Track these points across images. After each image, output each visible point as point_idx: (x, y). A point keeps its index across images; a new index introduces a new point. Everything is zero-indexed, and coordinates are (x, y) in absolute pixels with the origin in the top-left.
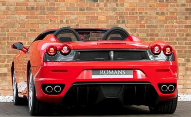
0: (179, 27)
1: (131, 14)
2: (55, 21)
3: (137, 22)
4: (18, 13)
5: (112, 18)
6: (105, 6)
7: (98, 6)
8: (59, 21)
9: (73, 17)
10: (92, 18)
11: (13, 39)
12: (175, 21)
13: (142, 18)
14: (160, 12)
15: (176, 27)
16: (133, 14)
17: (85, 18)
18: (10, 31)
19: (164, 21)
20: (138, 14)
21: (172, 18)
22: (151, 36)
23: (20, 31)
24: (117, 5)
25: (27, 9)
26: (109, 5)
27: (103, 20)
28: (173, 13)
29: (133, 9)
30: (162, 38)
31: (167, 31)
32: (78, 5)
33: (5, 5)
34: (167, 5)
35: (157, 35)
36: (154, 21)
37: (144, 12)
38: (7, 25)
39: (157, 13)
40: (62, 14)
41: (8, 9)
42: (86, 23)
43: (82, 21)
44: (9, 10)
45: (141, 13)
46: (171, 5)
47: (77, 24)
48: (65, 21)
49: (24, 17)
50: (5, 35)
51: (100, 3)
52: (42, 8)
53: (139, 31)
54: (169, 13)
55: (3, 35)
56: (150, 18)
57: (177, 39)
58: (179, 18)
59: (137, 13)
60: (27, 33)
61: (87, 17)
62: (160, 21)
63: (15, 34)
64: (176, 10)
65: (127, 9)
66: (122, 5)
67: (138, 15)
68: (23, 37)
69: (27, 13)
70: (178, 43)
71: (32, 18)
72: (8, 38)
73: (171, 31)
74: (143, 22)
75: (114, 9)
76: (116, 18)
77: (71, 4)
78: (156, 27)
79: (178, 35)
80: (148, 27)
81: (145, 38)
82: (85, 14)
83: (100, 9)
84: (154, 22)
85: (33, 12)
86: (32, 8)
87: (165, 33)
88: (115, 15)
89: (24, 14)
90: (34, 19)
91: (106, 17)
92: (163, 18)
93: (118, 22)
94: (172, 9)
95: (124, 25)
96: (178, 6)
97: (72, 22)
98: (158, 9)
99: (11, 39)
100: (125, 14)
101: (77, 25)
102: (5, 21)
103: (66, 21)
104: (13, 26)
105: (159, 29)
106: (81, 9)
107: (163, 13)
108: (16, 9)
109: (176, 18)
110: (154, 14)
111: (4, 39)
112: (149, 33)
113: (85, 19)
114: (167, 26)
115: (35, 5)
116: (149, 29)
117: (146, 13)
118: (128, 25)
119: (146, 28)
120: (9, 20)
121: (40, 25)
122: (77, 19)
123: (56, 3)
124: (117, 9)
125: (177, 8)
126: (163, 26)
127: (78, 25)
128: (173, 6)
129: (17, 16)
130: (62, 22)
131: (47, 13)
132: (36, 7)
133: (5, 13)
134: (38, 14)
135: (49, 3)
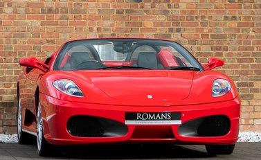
0: (257, 37)
1: (189, 18)
2: (81, 29)
3: (198, 30)
4: (30, 18)
5: (162, 24)
6: (152, 7)
7: (142, 7)
8: (87, 28)
9: (107, 23)
10: (134, 24)
11: (23, 53)
12: (251, 29)
13: (204, 24)
14: (230, 16)
15: (253, 37)
16: (192, 19)
17: (124, 24)
18: (18, 42)
19: (235, 29)
20: (200, 19)
21: (247, 24)
22: (217, 49)
23: (32, 42)
24: (169, 6)
25: (43, 11)
26: (157, 6)
27: (150, 27)
28: (249, 17)
29: (192, 12)
30: (234, 52)
31: (240, 43)
32: (115, 6)
33: (11, 6)
34: (240, 7)
35: (226, 49)
36: (222, 28)
37: (207, 16)
38: (15, 35)
39: (226, 18)
40: (92, 18)
41: (16, 11)
42: (125, 32)
43: (120, 28)
44: (16, 13)
45: (203, 17)
46: (245, 7)
47: (112, 32)
48: (95, 28)
49: (37, 23)
50: (11, 48)
51: (146, 4)
52: (64, 10)
53: (200, 43)
54: (242, 18)
55: (8, 49)
56: (217, 24)
57: (254, 54)
58: (257, 24)
59: (197, 17)
60: (42, 46)
61: (127, 24)
62: (230, 29)
63: (25, 46)
64: (253, 13)
65: (183, 12)
66: (177, 6)
67: (199, 21)
68: (37, 52)
69: (42, 18)
70: (255, 60)
71: (49, 25)
72: (16, 53)
73: (246, 43)
74: (206, 31)
75: (165, 12)
76: (168, 24)
77: (104, 5)
78: (224, 37)
79: (255, 49)
80: (213, 37)
81: (209, 53)
82: (124, 18)
83: (146, 11)
84: (222, 30)
85: (51, 16)
86: (50, 11)
87: (237, 46)
88: (166, 21)
89: (38, 18)
90: (52, 25)
91: (154, 23)
92: (234, 24)
93: (171, 30)
94: (246, 13)
95: (179, 34)
96: (255, 7)
97: (105, 30)
98: (227, 12)
99: (20, 54)
100: (181, 20)
101: (112, 35)
102: (11, 29)
103: (98, 29)
104: (22, 36)
105: (228, 40)
106: (118, 12)
107: (234, 18)
108: (27, 11)
109: (252, 25)
110: (222, 19)
111: (10, 54)
112: (214, 45)
113: (124, 26)
114: (240, 36)
115: (54, 6)
116: (215, 41)
117: (210, 18)
118: (185, 34)
119: (210, 39)
120: (17, 27)
121: (60, 34)
122: (112, 25)
123: (83, 3)
124: (169, 11)
125: (254, 10)
126: (234, 35)
127: (114, 35)
128: (248, 7)
129: (28, 21)
130: (91, 30)
131: (70, 17)
132: (55, 8)
133: (11, 17)
134: (58, 18)
135: (73, 3)
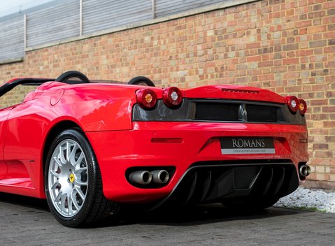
2: (294, 67)
4: (249, 60)
8: (300, 66)
9: (319, 58)
25: (260, 52)
32: (326, 36)
33: (234, 50)
38: (237, 80)
40: (303, 53)
41: (237, 55)
47: (325, 68)
48: (307, 65)
49: (255, 65)
52: (278, 48)
69: (258, 59)
71: (265, 66)
77: (316, 36)
85: (266, 56)
86: (266, 50)
89: (255, 59)
90: (268, 66)
97: (318, 66)
102: (235, 74)
103: (310, 65)
104: (243, 80)
106: (331, 43)
108: (246, 54)
115: (269, 44)
120: (239, 72)
121: (275, 75)
122: (324, 59)
123: (295, 37)
127: (327, 71)
129: (247, 64)
130: (303, 67)
131: (283, 55)
132: (269, 47)
133: (235, 62)
134: (273, 57)
135: (286, 38)
